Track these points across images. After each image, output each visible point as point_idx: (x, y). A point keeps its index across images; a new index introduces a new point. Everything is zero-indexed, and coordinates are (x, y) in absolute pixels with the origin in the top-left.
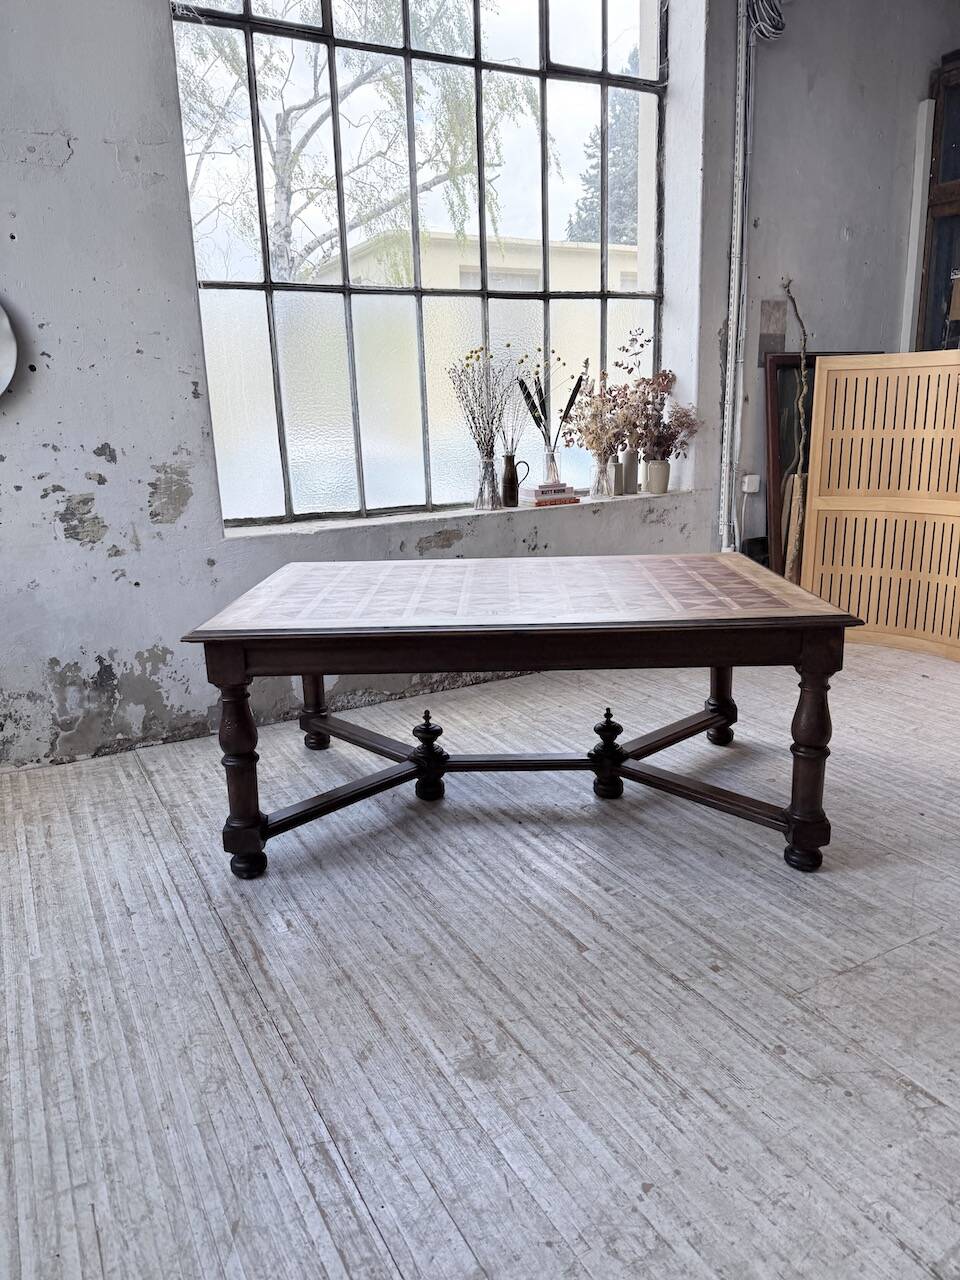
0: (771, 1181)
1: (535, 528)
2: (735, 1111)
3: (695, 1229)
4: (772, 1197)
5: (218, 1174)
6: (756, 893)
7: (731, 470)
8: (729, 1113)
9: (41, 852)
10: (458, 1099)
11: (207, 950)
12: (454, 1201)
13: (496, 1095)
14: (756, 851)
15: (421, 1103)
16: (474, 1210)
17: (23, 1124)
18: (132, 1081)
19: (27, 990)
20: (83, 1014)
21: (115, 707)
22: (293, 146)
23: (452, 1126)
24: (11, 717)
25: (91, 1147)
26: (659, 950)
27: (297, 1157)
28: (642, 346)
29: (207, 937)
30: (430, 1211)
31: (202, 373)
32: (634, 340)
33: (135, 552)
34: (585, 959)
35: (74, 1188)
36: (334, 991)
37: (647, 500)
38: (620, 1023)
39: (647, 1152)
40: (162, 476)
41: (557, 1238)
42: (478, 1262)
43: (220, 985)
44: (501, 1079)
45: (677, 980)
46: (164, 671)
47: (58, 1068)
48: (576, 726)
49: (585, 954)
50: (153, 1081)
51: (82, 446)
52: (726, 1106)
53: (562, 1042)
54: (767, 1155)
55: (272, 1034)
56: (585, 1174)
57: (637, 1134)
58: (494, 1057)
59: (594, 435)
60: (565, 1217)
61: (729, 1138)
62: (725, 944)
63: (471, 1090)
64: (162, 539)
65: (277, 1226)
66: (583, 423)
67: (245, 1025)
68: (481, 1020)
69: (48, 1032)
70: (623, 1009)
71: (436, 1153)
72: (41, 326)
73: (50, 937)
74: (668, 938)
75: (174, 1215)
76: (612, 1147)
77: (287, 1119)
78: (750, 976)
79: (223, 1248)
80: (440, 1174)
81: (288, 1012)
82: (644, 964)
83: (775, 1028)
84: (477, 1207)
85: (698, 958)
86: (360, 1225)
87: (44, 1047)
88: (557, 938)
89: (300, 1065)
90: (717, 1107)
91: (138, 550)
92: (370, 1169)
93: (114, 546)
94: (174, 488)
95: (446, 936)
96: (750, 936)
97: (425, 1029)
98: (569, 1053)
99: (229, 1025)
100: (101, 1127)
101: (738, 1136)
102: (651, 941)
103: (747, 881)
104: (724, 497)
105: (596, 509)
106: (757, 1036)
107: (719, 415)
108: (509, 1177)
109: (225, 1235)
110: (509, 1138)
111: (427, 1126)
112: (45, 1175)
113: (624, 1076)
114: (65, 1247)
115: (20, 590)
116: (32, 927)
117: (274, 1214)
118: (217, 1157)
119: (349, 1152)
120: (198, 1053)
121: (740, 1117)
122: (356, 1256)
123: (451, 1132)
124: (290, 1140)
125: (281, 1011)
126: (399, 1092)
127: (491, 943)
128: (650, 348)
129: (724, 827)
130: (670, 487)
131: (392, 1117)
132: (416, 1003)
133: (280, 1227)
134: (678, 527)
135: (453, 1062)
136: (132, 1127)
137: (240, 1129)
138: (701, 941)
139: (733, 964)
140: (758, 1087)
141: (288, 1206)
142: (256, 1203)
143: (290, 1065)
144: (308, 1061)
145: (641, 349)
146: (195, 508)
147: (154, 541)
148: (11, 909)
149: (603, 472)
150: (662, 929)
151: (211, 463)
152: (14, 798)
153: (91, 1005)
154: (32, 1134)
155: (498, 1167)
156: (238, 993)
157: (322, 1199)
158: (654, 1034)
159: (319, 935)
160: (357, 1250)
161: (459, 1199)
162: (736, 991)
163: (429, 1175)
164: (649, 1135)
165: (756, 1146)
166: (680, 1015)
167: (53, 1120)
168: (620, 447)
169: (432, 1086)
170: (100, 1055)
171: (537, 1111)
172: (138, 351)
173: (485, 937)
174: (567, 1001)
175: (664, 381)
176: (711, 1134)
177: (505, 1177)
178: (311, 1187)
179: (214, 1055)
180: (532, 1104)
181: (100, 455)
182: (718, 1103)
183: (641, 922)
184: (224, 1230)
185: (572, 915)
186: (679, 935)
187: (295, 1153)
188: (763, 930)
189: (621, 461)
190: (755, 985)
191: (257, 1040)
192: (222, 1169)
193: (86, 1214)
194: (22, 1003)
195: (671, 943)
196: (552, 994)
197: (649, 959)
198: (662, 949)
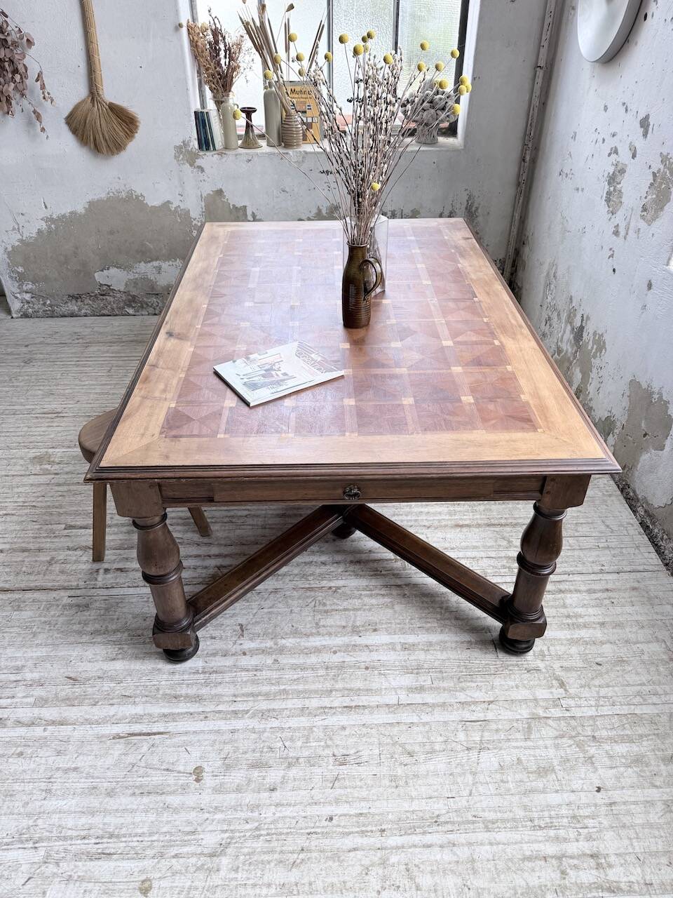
21: (575, 361)
26: (25, 559)
33: (623, 239)
40: (662, 168)
46: (598, 361)
49: (63, 526)
51: (637, 112)
64: (638, 237)
70: (8, 518)
82: (23, 545)
93: (617, 225)
98: (11, 487)
102: (36, 561)
111: (33, 437)
119: (48, 418)
122: (7, 411)
123: (22, 442)
124: (72, 408)
126: (59, 435)
131: (50, 431)
135: (55, 453)
138: (7, 586)
146: (665, 218)
147: (634, 236)
150: (39, 573)
157: (37, 409)
174: (41, 502)
181: (642, 126)
183: (57, 568)
186: (25, 578)
195: (24, 569)
196: (52, 499)
197: (24, 550)
198: (24, 561)
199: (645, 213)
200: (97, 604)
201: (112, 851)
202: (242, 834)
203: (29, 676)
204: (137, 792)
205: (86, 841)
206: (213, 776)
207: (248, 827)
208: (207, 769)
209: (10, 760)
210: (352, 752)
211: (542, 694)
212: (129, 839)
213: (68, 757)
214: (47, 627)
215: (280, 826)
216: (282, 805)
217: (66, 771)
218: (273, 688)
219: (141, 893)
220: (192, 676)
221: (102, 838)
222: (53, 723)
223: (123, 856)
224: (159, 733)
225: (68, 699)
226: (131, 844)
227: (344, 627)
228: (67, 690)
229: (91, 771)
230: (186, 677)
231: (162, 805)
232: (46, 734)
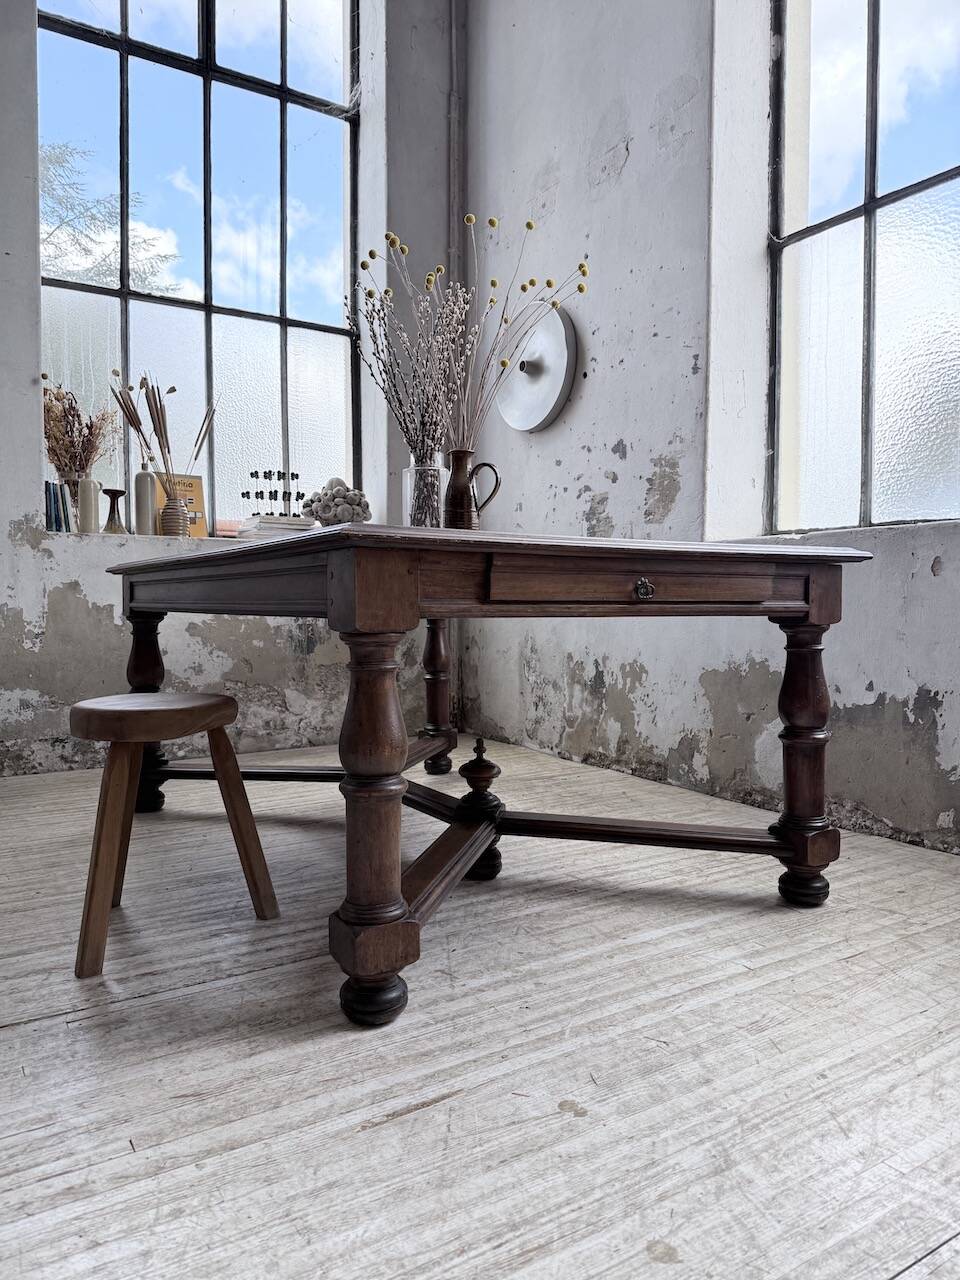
21: (602, 716)
24: (542, 700)
31: (703, 342)
46: (639, 692)
51: (605, 445)
72: (594, 333)
94: (666, 482)
146: (681, 506)
151: (700, 449)
172: (655, 335)
181: (616, 452)
199: (651, 517)
201: (542, 1241)
202: (730, 1134)
204: (494, 1163)
205: (473, 1253)
206: (599, 1102)
207: (725, 1125)
208: (578, 1100)
209: (158, 1229)
210: (758, 1018)
211: (886, 922)
212: (555, 1215)
213: (295, 1179)
214: (57, 1061)
215: (769, 1106)
216: (741, 1089)
217: (314, 1193)
218: (569, 1004)
219: (666, 1263)
220: (424, 1030)
221: (499, 1236)
222: (209, 1153)
223: (569, 1237)
224: (444, 1097)
225: (209, 1118)
226: (563, 1219)
227: (593, 937)
228: (192, 1110)
229: (368, 1174)
230: (415, 1033)
231: (557, 1160)
232: (208, 1170)
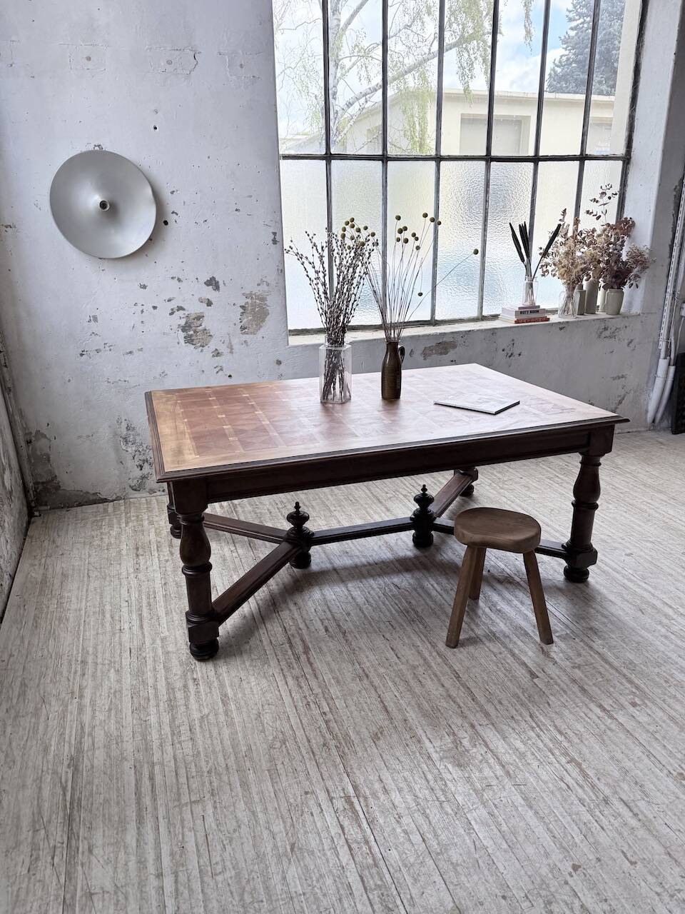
0: (670, 878)
1: (513, 340)
2: (645, 819)
3: (610, 905)
4: (669, 891)
5: (282, 809)
6: (668, 646)
7: (673, 298)
8: (640, 820)
9: (167, 558)
10: (442, 779)
11: (273, 642)
12: (438, 854)
13: (469, 780)
14: (670, 612)
15: (416, 778)
16: (452, 863)
17: (160, 753)
18: (226, 732)
19: (160, 658)
20: (195, 680)
22: (342, 24)
23: (437, 799)
24: (147, 461)
25: (202, 776)
26: (591, 684)
27: (333, 804)
28: (610, 198)
29: (273, 633)
30: (421, 858)
31: (280, 225)
32: (604, 193)
33: (229, 354)
34: (536, 684)
35: (192, 802)
36: (357, 685)
37: (604, 320)
38: (560, 738)
39: (577, 840)
40: (249, 301)
41: (509, 894)
42: (454, 902)
43: (282, 670)
44: (473, 768)
45: (604, 710)
47: (180, 716)
48: (533, 495)
49: (535, 680)
50: (239, 735)
51: (197, 279)
52: (638, 815)
53: (517, 746)
54: (667, 857)
55: (316, 712)
56: (530, 850)
57: (570, 825)
58: (468, 751)
59: (565, 269)
60: (516, 879)
61: (639, 839)
62: (642, 686)
63: (451, 772)
64: (247, 346)
65: (319, 851)
66: (557, 259)
67: (298, 702)
68: (459, 721)
69: (173, 689)
70: (563, 727)
71: (427, 817)
72: (172, 193)
73: (173, 621)
74: (598, 675)
75: (254, 831)
76: (551, 832)
77: (326, 775)
78: (661, 714)
79: (285, 860)
80: (429, 833)
81: (326, 696)
82: (579, 694)
83: (678, 759)
84: (454, 861)
85: (621, 694)
86: (374, 860)
87: (171, 700)
88: (516, 666)
89: (335, 737)
90: (631, 814)
91: (231, 352)
92: (381, 821)
93: (216, 350)
94: (257, 309)
95: (435, 654)
96: (662, 682)
97: (419, 722)
98: (522, 756)
99: (287, 699)
100: (207, 762)
101: (646, 839)
102: (585, 676)
103: (662, 636)
104: (666, 320)
105: (562, 326)
106: (664, 763)
107: (668, 255)
108: (477, 843)
109: (286, 851)
110: (477, 814)
111: (420, 795)
112: (174, 790)
113: (562, 780)
114: (187, 842)
115: (155, 378)
116: (162, 612)
117: (318, 842)
118: (281, 795)
119: (367, 806)
120: (268, 718)
121: (647, 826)
122: (371, 882)
123: (437, 803)
124: (328, 791)
125: (321, 695)
126: (401, 768)
127: (467, 664)
128: (616, 200)
129: (646, 590)
130: (622, 310)
131: (396, 785)
132: (413, 703)
133: (322, 852)
134: (626, 341)
135: (438, 750)
136: (227, 765)
137: (295, 778)
138: (624, 681)
139: (646, 701)
140: (664, 804)
141: (327, 838)
142: (306, 832)
143: (328, 736)
144: (340, 735)
145: (609, 201)
146: (270, 324)
147: (242, 346)
148: (149, 598)
149: (570, 297)
150: (594, 668)
151: (282, 292)
152: (148, 517)
153: (199, 674)
154: (165, 761)
155: (469, 834)
156: (293, 677)
157: (349, 837)
158: (584, 749)
159: (347, 641)
160: (372, 878)
161: (441, 853)
162: (649, 724)
163: (422, 832)
164: (579, 828)
165: (658, 849)
166: (605, 738)
167: (178, 752)
168: (585, 278)
169: (424, 766)
170: (206, 711)
171: (497, 796)
172: (237, 210)
173: (463, 658)
174: (521, 715)
175: (624, 226)
176: (625, 834)
177: (474, 842)
178: (342, 828)
179: (278, 722)
180: (494, 791)
181: (208, 285)
182: (631, 811)
183: (579, 661)
184: (286, 848)
185: (527, 650)
186: (607, 674)
187: (331, 801)
188: (672, 677)
189: (584, 288)
190: (664, 722)
191: (306, 714)
192: (284, 806)
193: (199, 822)
194: (157, 667)
195: (600, 679)
196: (511, 708)
197: (583, 690)
198: (594, 684)
199: (246, 330)
200: (584, 625)
203: (663, 630)
